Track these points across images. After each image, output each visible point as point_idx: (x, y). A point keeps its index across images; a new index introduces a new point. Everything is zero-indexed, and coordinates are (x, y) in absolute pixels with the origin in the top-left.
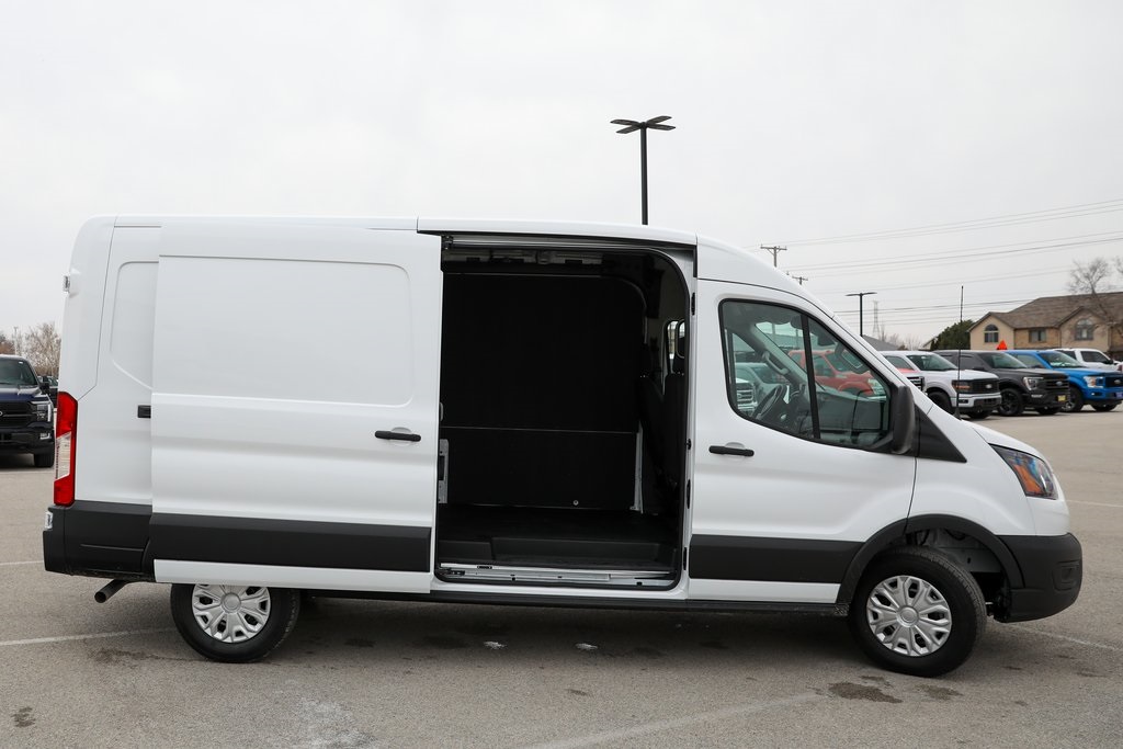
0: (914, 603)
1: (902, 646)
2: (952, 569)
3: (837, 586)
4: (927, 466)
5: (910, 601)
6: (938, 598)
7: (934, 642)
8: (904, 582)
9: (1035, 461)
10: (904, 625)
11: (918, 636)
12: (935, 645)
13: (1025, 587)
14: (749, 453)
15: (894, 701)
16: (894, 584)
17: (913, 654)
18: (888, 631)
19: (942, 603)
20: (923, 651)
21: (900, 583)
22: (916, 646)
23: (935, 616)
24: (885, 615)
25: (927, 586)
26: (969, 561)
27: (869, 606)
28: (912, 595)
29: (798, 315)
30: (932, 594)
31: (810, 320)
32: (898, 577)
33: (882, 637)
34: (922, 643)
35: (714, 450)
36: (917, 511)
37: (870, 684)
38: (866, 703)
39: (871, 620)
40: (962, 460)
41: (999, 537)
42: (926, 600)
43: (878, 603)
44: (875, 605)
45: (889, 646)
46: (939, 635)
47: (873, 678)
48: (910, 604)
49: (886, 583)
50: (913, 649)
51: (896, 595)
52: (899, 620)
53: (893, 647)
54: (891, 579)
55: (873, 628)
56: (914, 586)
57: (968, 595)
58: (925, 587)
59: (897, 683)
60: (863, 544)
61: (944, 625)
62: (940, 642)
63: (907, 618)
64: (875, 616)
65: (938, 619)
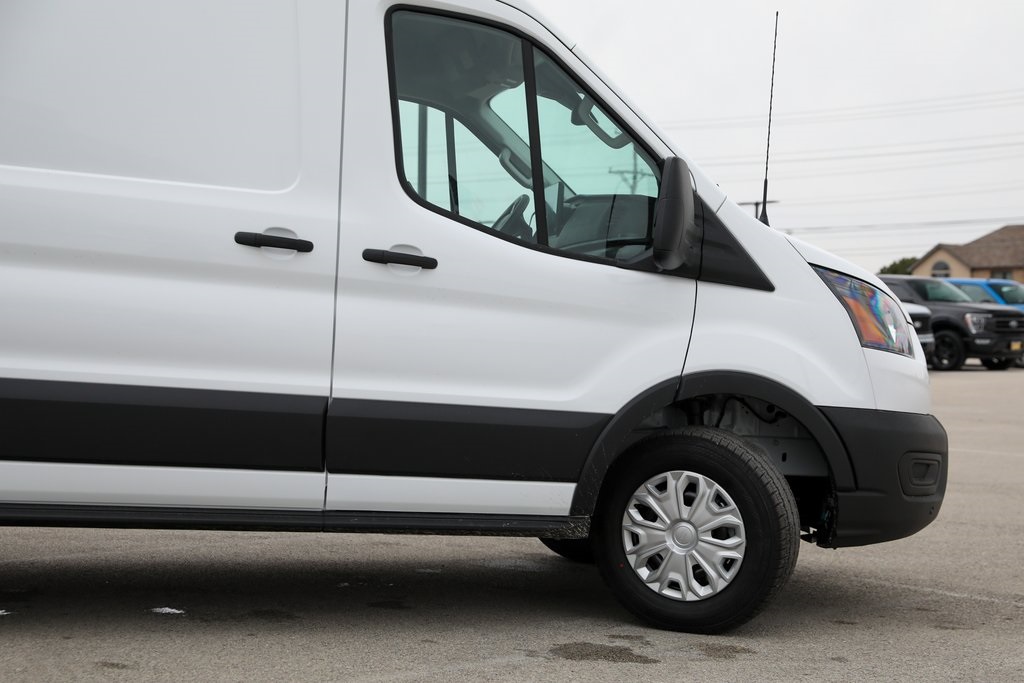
0: (692, 515)
1: (674, 585)
2: (746, 457)
3: (571, 487)
4: (714, 294)
5: (686, 511)
6: (726, 504)
7: (720, 576)
8: (677, 481)
9: (880, 296)
10: (677, 550)
11: (697, 567)
12: (721, 580)
13: (857, 488)
14: (429, 264)
15: (645, 660)
16: (662, 487)
17: (690, 597)
18: (653, 563)
19: (731, 512)
20: (704, 591)
21: (671, 483)
22: (695, 584)
23: (722, 532)
24: (649, 536)
25: (710, 486)
26: (784, 458)
27: (626, 522)
28: (689, 501)
29: (518, 42)
30: (719, 499)
31: (536, 51)
32: (668, 474)
33: (644, 573)
34: (702, 578)
35: (371, 256)
36: (695, 366)
37: (619, 643)
38: (602, 665)
39: (629, 546)
40: (768, 286)
41: (820, 409)
42: (708, 508)
43: (638, 517)
44: (635, 523)
45: (655, 587)
46: (728, 564)
47: (627, 637)
48: (685, 516)
49: (650, 485)
50: (690, 589)
51: (665, 504)
52: (670, 543)
53: (661, 589)
54: (658, 479)
55: (632, 559)
56: (692, 487)
57: (769, 496)
58: (707, 487)
59: (662, 642)
60: (611, 417)
61: (734, 548)
62: (729, 575)
63: (682, 541)
64: (635, 539)
65: (727, 537)
